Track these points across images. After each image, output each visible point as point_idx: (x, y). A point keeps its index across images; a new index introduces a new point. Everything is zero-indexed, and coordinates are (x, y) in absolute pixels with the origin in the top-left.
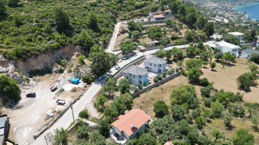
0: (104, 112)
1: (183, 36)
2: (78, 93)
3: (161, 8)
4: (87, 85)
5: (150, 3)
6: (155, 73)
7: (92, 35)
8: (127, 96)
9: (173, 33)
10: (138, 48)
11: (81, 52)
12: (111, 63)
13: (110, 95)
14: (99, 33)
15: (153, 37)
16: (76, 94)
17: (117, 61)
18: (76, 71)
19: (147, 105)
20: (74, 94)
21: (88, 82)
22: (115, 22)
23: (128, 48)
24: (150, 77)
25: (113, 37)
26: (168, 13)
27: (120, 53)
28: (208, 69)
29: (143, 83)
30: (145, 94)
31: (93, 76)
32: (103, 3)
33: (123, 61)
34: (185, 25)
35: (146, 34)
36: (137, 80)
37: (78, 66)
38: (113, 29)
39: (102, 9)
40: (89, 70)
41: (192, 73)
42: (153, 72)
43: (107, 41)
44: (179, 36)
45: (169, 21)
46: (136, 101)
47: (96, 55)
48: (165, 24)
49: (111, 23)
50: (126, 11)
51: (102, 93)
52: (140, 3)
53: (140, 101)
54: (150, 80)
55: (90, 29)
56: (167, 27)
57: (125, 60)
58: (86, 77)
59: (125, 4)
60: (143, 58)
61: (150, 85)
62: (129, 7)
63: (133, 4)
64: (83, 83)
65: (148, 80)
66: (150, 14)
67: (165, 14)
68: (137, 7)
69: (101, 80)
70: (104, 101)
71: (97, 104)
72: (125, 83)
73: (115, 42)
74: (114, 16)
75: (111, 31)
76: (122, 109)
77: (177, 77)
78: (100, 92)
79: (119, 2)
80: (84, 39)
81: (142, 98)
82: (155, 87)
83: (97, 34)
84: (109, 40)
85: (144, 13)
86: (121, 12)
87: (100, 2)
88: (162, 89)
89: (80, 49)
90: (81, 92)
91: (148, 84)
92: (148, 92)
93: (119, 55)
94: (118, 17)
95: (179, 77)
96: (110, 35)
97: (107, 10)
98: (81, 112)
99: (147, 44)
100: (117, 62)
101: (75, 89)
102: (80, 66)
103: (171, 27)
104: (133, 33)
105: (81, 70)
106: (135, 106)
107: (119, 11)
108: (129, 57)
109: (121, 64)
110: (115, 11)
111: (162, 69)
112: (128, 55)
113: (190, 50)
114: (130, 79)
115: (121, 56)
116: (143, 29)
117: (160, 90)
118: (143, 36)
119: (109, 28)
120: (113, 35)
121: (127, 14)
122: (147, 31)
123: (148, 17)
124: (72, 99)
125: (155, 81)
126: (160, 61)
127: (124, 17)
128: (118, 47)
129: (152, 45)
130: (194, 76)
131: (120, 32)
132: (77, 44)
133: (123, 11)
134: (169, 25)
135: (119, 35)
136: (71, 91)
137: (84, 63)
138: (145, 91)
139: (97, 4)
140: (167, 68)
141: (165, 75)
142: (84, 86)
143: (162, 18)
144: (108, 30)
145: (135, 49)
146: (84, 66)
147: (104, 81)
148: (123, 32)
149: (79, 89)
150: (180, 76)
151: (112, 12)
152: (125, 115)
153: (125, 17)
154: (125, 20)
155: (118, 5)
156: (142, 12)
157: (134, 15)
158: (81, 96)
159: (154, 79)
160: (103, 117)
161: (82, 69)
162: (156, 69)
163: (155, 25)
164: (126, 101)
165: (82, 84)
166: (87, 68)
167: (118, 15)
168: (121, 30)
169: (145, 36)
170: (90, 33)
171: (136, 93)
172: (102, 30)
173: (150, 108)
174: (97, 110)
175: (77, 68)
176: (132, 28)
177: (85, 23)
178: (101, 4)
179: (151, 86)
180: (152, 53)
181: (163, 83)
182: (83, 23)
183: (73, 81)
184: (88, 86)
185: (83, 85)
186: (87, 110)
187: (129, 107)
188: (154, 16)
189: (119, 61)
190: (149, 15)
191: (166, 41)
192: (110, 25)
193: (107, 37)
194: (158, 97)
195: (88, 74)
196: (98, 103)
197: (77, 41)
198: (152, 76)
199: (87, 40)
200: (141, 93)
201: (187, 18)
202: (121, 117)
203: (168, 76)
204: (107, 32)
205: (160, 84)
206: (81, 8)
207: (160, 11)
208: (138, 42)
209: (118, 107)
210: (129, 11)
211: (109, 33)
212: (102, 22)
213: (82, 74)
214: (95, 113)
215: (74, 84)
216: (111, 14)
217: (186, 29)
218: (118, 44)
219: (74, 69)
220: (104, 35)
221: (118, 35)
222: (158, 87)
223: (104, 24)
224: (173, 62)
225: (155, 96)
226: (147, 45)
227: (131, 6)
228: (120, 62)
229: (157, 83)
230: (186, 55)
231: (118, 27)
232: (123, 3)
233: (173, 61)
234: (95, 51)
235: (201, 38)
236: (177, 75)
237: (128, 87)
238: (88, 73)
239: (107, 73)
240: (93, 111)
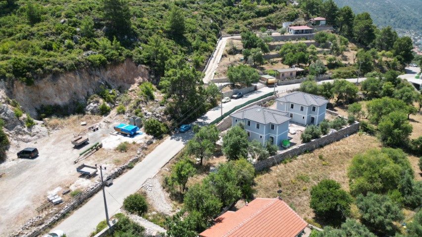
0: (185, 199)
1: (352, 62)
2: (131, 155)
3: (305, 15)
4: (153, 139)
5: (284, 7)
6: (302, 125)
7: (173, 50)
8: (244, 166)
9: (331, 56)
10: (263, 79)
11: (148, 77)
12: (207, 102)
13: (203, 163)
14: (187, 48)
15: (291, 60)
16: (125, 156)
17: (220, 100)
18: (134, 111)
19: (289, 192)
20: (122, 156)
21: (156, 133)
22: (219, 36)
23: (243, 74)
24: (293, 132)
25: (213, 59)
26: (318, 22)
27: (226, 86)
28: (418, 122)
29: (276, 141)
30: (281, 166)
31: (169, 123)
32: (199, 4)
33: (232, 100)
34: (354, 44)
35: (277, 56)
36: (264, 136)
37: (138, 102)
38: (214, 46)
39: (196, 13)
40: (160, 110)
41: (392, 125)
42: (297, 123)
43: (201, 63)
44: (344, 62)
45: (323, 35)
46: (263, 180)
47: (175, 74)
48: (313, 41)
49: (211, 35)
50: (239, 19)
51: (185, 157)
52: (266, 7)
53: (271, 182)
54: (291, 138)
55: (171, 39)
56: (317, 47)
57: (236, 98)
58: (152, 122)
59: (237, 8)
60: (273, 96)
61: (294, 147)
62: (245, 12)
63: (252, 9)
64: (145, 135)
65: (288, 138)
66: (284, 25)
67: (313, 24)
68: (259, 14)
69: (184, 132)
70: (187, 174)
71: (170, 181)
72: (239, 137)
73: (217, 66)
74: (218, 26)
75: (211, 47)
76: (230, 196)
77: (352, 136)
78: (181, 155)
79: (226, 4)
80: (157, 52)
81: (276, 174)
82: (305, 152)
83: (183, 49)
84: (206, 62)
85: (272, 23)
86: (230, 20)
87: (193, 3)
88: (321, 157)
89: (147, 72)
90: (138, 152)
91: (289, 145)
92: (289, 164)
93: (224, 89)
94: (223, 28)
95: (356, 135)
96: (207, 54)
97: (204, 15)
98: (128, 197)
99: (280, 73)
100: (219, 102)
101: (125, 145)
102: (142, 101)
103: (327, 46)
104: (253, 53)
105: (143, 108)
106: (261, 191)
107: (227, 18)
108: (244, 94)
109: (227, 105)
110: (220, 17)
111: (316, 116)
112: (242, 91)
113: (372, 84)
114: (249, 134)
115: (228, 90)
116: (272, 48)
117: (317, 161)
118: (272, 60)
119: (207, 43)
120: (214, 55)
121: (241, 24)
122: (278, 52)
123: (280, 30)
124: (115, 166)
125: (305, 140)
126: (312, 100)
127: (236, 28)
128: (223, 75)
129: (289, 74)
130: (396, 131)
131: (226, 50)
132: (142, 61)
133: (234, 19)
134: (322, 42)
135: (224, 56)
136: (117, 149)
137: (152, 98)
138: (282, 160)
139: (188, 5)
140: (327, 116)
141: (326, 130)
142: (147, 140)
143: (307, 31)
144: (204, 44)
145: (257, 81)
146: (151, 102)
147: (190, 133)
148: (233, 52)
149: (134, 146)
150: (358, 133)
151: (212, 19)
152: (237, 212)
153: (238, 28)
154: (237, 33)
155: (225, 8)
156: (269, 22)
157: (253, 25)
158: (137, 161)
159: (302, 135)
160: (182, 213)
161: (147, 107)
162: (305, 115)
163: (294, 42)
164: (240, 177)
165: (142, 137)
166: (158, 107)
167: (224, 25)
168: (228, 48)
169: (275, 60)
170: (169, 46)
171: (262, 164)
172: (193, 43)
173: (298, 198)
174: (168, 195)
175: (137, 106)
176: (250, 44)
177: (162, 29)
178: (195, 5)
179: (296, 149)
180: (292, 90)
181: (321, 146)
182: (158, 28)
183: (124, 130)
184: (154, 141)
185: (146, 138)
186: (145, 194)
187: (247, 193)
188: (292, 27)
189: (223, 100)
190: (281, 27)
191: (319, 69)
192: (208, 39)
193: (201, 57)
194: (316, 175)
195: (158, 117)
196: (173, 178)
197: (142, 55)
198: (296, 132)
199: (162, 53)
200: (274, 165)
201: (358, 30)
202: (227, 215)
203: (331, 131)
204: (203, 48)
205: (316, 148)
206: (157, 6)
207: (302, 21)
208: (262, 69)
209: (221, 189)
210: (245, 19)
211: (206, 51)
212: (193, 31)
213: (145, 117)
214: (165, 202)
215: (125, 135)
216: (212, 21)
217: (356, 50)
218: (221, 69)
219: (131, 107)
220: (197, 53)
221: (222, 56)
222: (312, 154)
223: (197, 35)
224: (336, 108)
225: (307, 173)
226: (281, 75)
227: (249, 12)
228: (225, 103)
229: (308, 144)
230: (362, 97)
231: (223, 44)
232: (233, 6)
233: (336, 106)
234: (174, 67)
235: (388, 66)
236: (352, 132)
237: (246, 146)
238: (157, 115)
239: (198, 119)
240: (160, 197)
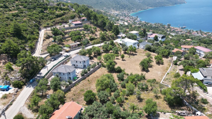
0: (39, 111)
1: (99, 37)
2: (10, 99)
3: (78, 16)
4: (18, 89)
5: (68, 12)
6: (81, 68)
7: (17, 43)
8: (60, 92)
9: (91, 35)
10: (64, 49)
11: (7, 60)
12: (40, 66)
13: (44, 94)
14: (25, 40)
15: (75, 39)
16: (7, 100)
17: (46, 63)
18: (5, 78)
19: (78, 97)
20: (5, 101)
21: (19, 86)
22: (40, 30)
23: (55, 50)
24: (78, 73)
25: (39, 42)
26: (84, 20)
27: (48, 56)
28: (120, 59)
29: (72, 78)
30: (75, 87)
31: (24, 80)
32: (25, 13)
33: (52, 62)
34: (99, 28)
35: (69, 37)
36: (67, 77)
37: (6, 74)
38: (38, 36)
39: (25, 19)
40: (18, 75)
41: (109, 64)
43: (33, 47)
44: (96, 37)
45: (86, 26)
46: (69, 95)
47: (24, 60)
48: (83, 28)
49: (35, 30)
50: (48, 19)
51: (35, 94)
52: (60, 12)
53: (71, 95)
54: (77, 75)
55: (15, 37)
56: (85, 31)
57: (53, 61)
58: (16, 82)
59: (46, 14)
60: (69, 57)
61: (79, 79)
62: (51, 16)
63: (54, 14)
64: (13, 88)
65: (76, 76)
66: (70, 21)
67: (82, 20)
68: (58, 16)
69: (32, 83)
70: (38, 101)
71: (31, 106)
72: (56, 82)
73: (42, 46)
74: (38, 25)
75: (36, 37)
76: (56, 105)
77: (99, 69)
78: (33, 93)
79: (40, 12)
80: (10, 47)
81: (73, 91)
82: (83, 80)
83: (23, 41)
84: (36, 45)
85: (64, 20)
86: (44, 21)
87: (22, 13)
88: (88, 81)
89: (6, 57)
90: (13, 97)
91: (76, 78)
92: (77, 86)
93: (47, 58)
94: (41, 25)
95: (100, 69)
96: (35, 41)
97: (30, 19)
98: (15, 117)
99: (71, 46)
100: (46, 64)
101: (6, 95)
102: (8, 73)
103: (88, 31)
104: (58, 38)
105: (9, 76)
106: (68, 100)
107: (42, 19)
108: (56, 58)
109: (50, 65)
110: (38, 20)
111: (86, 64)
112: (55, 57)
113: (105, 47)
114: (61, 77)
115: (49, 58)
116: (66, 33)
117: (87, 82)
118: (67, 39)
119: (34, 35)
120: (39, 41)
121: (50, 22)
122: (69, 35)
123: (68, 24)
124: (4, 106)
125: (82, 75)
126: (84, 58)
127: (47, 24)
128: (45, 51)
129: (75, 46)
130: (111, 66)
131: (45, 37)
132: (3, 52)
133: (46, 19)
134: (86, 29)
135: (44, 40)
136: (2, 98)
137: (12, 70)
138: (75, 85)
139: (19, 15)
140: (90, 63)
141: (89, 69)
142: (15, 91)
143: (80, 24)
144: (33, 36)
145: (61, 51)
146: (12, 72)
147: (35, 83)
148: (48, 37)
149: (10, 95)
150: (101, 68)
151: (34, 21)
152: (60, 109)
153: (48, 24)
154: (48, 27)
155: (40, 14)
156: (63, 20)
157: (56, 22)
158: (13, 101)
159: (81, 74)
160: (39, 116)
161: (11, 75)
162: (81, 65)
163: (75, 29)
164: (59, 97)
165: (12, 90)
166: (16, 74)
167: (41, 23)
168: (45, 36)
169: (68, 39)
170: (15, 41)
171: (67, 89)
172: (27, 37)
173: (81, 98)
174: (31, 111)
175: (6, 75)
176: (56, 33)
177: (9, 32)
178: (23, 14)
179: (79, 80)
180: (76, 53)
181: (89, 76)
182: (7, 33)
183: (3, 89)
184: (19, 90)
185: (14, 90)
186: (21, 113)
187: (63, 102)
188: (73, 22)
189: (48, 63)
190: (69, 22)
191: (86, 42)
192: (34, 32)
193: (33, 43)
194: (87, 88)
195: (18, 79)
196: (32, 104)
197: (2, 49)
198: (79, 71)
199: (13, 48)
200: (72, 88)
201: (99, 23)
202: (56, 112)
203: (91, 69)
204: (32, 38)
205: (87, 77)
206: (3, 19)
207: (77, 19)
208: (63, 44)
209: (52, 104)
210: (51, 19)
211: (35, 39)
212: (26, 31)
213: (11, 80)
214: (30, 114)
215: (4, 91)
216: (34, 22)
217: (100, 31)
218: (44, 48)
219: (3, 76)
220: (30, 42)
221: (43, 40)
222: (85, 80)
223: (28, 32)
224: (94, 58)
225: (84, 88)
226: (71, 47)
227: (53, 15)
228: (48, 64)
229: (84, 76)
230: (103, 52)
231: (42, 33)
232: (44, 13)
233: (94, 57)
234: (23, 57)
235: (111, 37)
236: (99, 68)
237: (60, 85)
238: (17, 78)
239: (37, 75)
240: (28, 113)
